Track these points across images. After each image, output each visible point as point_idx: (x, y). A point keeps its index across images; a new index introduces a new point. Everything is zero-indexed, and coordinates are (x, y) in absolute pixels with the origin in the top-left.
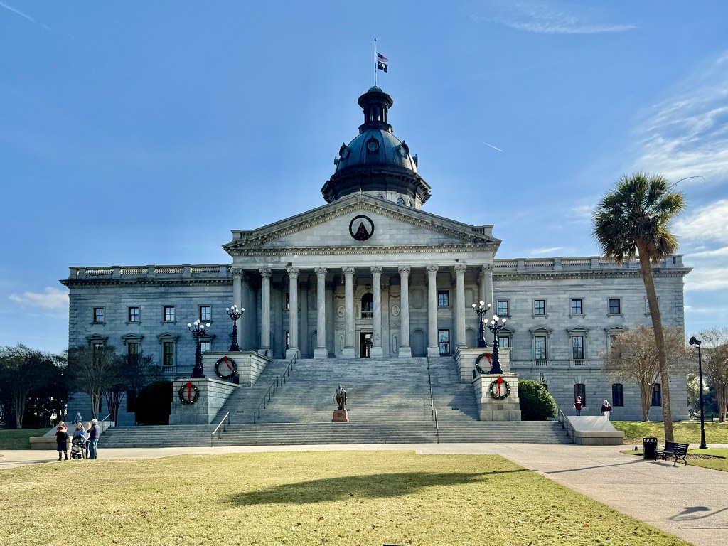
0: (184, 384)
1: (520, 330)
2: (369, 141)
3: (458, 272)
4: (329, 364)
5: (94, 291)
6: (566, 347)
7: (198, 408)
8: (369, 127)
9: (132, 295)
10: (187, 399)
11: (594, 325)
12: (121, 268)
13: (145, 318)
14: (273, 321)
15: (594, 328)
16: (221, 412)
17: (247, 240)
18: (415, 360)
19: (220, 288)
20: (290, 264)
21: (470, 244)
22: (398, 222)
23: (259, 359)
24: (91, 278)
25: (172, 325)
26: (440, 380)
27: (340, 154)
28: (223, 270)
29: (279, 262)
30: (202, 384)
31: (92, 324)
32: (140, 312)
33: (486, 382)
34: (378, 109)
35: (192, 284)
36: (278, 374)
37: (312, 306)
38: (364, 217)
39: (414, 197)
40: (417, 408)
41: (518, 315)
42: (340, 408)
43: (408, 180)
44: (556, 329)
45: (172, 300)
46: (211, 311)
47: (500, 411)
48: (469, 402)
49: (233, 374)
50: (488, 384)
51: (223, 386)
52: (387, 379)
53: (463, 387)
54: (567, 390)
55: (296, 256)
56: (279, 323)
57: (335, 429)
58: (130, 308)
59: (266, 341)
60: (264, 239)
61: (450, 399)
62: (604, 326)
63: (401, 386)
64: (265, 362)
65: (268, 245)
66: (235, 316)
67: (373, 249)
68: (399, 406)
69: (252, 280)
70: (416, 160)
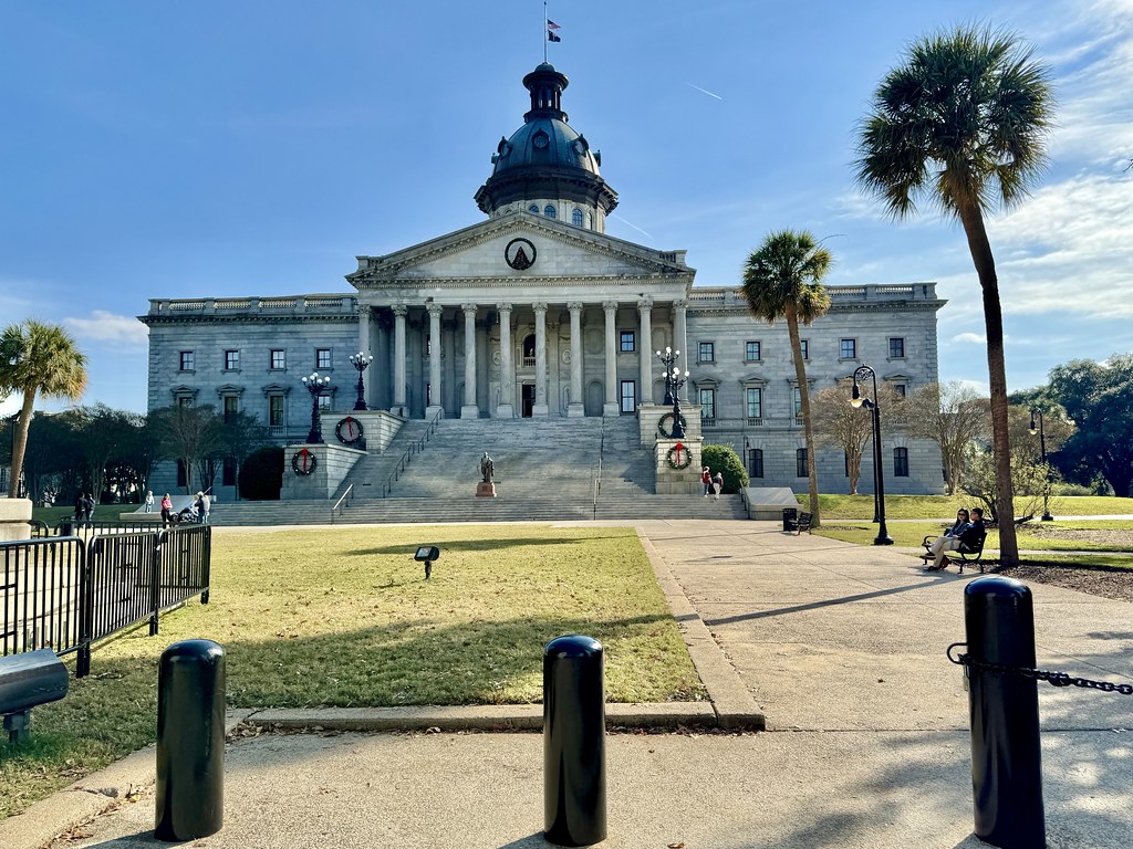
0: (299, 450)
1: (728, 380)
2: (536, 135)
3: (642, 310)
4: (480, 426)
5: (181, 330)
6: (787, 401)
7: (315, 480)
8: (537, 116)
9: (229, 336)
10: (302, 469)
11: (821, 373)
12: (215, 301)
13: (247, 365)
14: (409, 370)
15: (821, 377)
16: (343, 484)
17: (376, 269)
18: (587, 421)
19: (344, 327)
20: (431, 299)
21: (657, 274)
22: (567, 247)
23: (392, 420)
24: (178, 313)
25: (281, 373)
26: (616, 446)
27: (499, 151)
28: (347, 303)
29: (416, 297)
30: (320, 451)
31: (178, 373)
32: (240, 357)
33: (663, 448)
34: (549, 91)
35: (307, 321)
36: (415, 438)
37: (459, 351)
38: (524, 240)
39: (595, 207)
40: (582, 479)
41: (725, 361)
42: (486, 480)
43: (586, 185)
44: (773, 379)
45: (281, 342)
46: (331, 355)
47: (679, 483)
48: (644, 474)
49: (359, 439)
50: (666, 451)
51: (346, 454)
52: (549, 444)
53: (641, 454)
54: (788, 456)
55: (438, 290)
56: (417, 373)
57: (476, 505)
58: (227, 352)
59: (400, 397)
60: (397, 268)
61: (623, 469)
62: (834, 374)
63: (566, 453)
64: (399, 423)
65: (402, 275)
66: (361, 366)
67: (536, 280)
68: (561, 478)
69: (383, 318)
70: (598, 158)
